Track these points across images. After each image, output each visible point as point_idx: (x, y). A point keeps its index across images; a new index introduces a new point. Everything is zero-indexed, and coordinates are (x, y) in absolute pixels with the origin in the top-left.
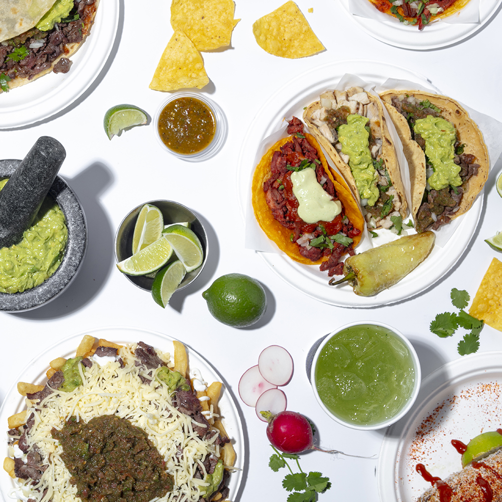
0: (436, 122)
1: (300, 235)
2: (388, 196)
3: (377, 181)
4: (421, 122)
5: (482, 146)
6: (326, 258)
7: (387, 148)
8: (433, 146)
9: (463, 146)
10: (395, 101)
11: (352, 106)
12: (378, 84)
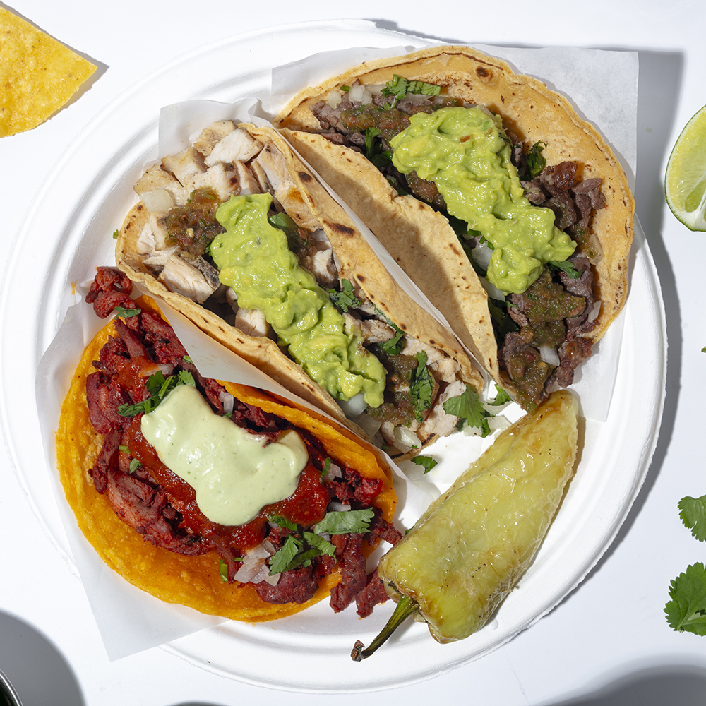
0: (438, 124)
1: (237, 559)
2: (410, 358)
3: (360, 340)
4: (401, 143)
5: (582, 129)
6: (334, 578)
7: (346, 247)
8: (459, 187)
9: (538, 148)
10: (324, 113)
11: (216, 179)
12: (263, 92)
